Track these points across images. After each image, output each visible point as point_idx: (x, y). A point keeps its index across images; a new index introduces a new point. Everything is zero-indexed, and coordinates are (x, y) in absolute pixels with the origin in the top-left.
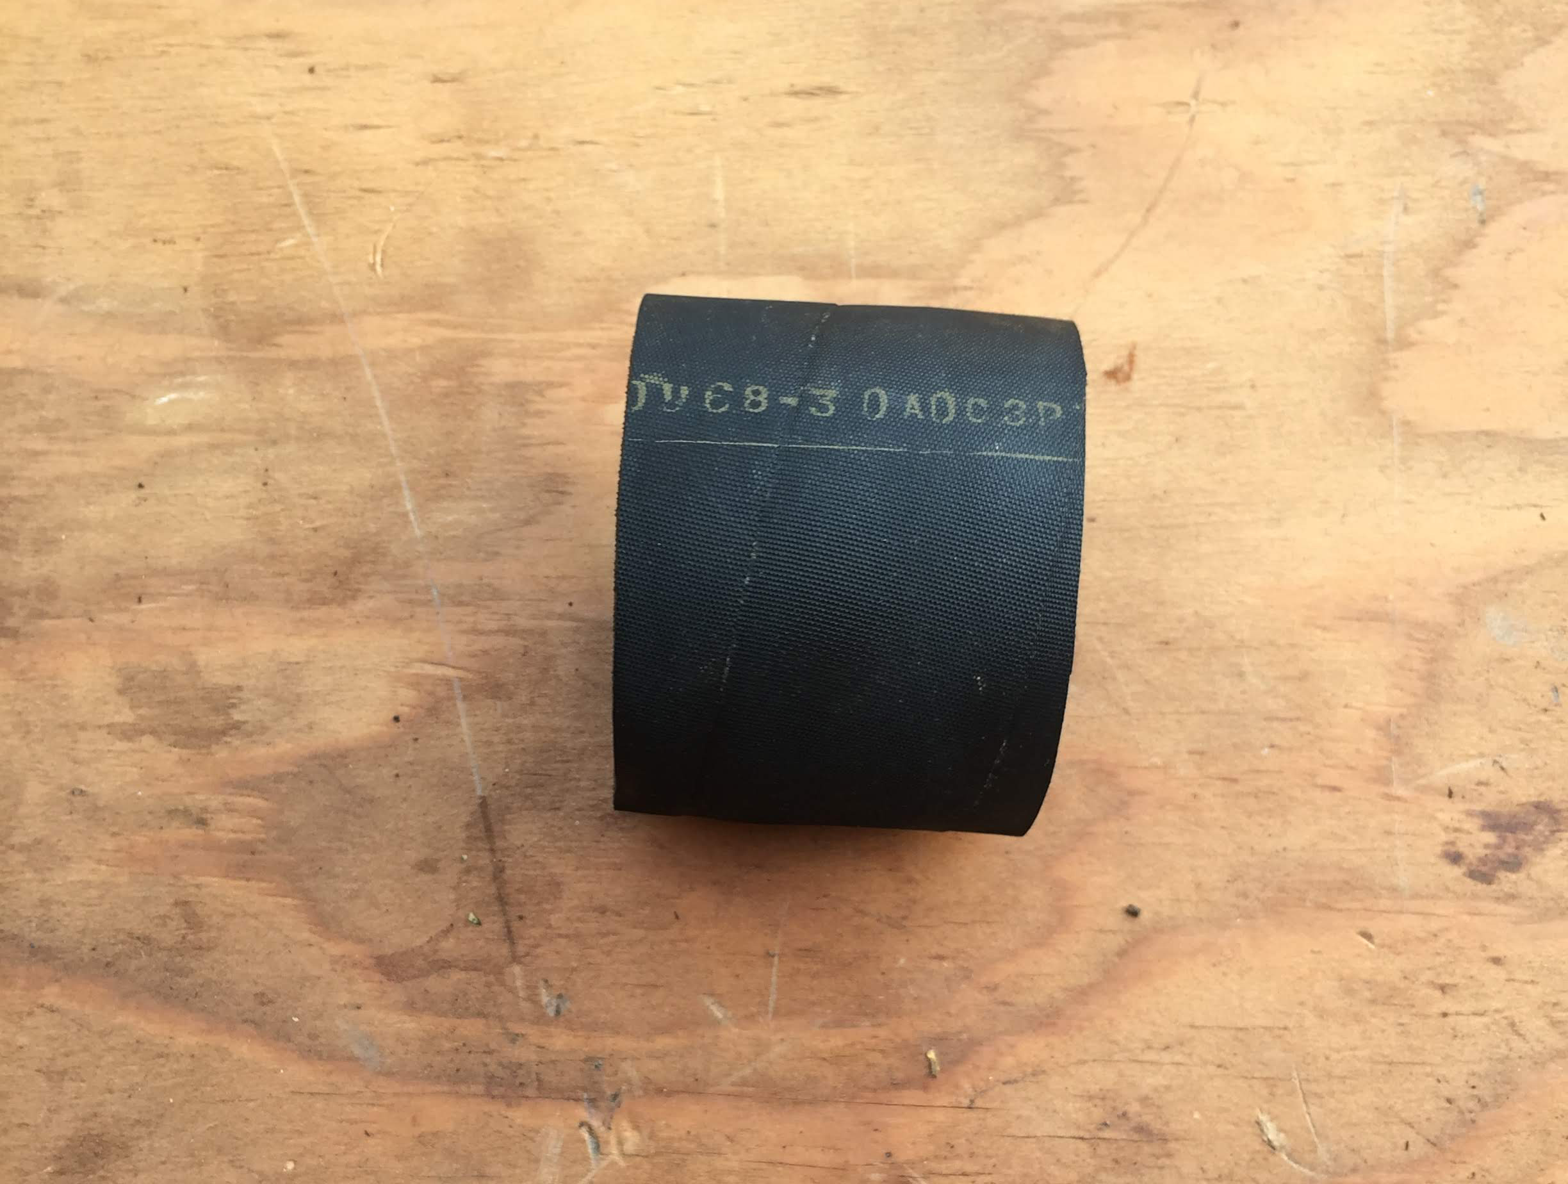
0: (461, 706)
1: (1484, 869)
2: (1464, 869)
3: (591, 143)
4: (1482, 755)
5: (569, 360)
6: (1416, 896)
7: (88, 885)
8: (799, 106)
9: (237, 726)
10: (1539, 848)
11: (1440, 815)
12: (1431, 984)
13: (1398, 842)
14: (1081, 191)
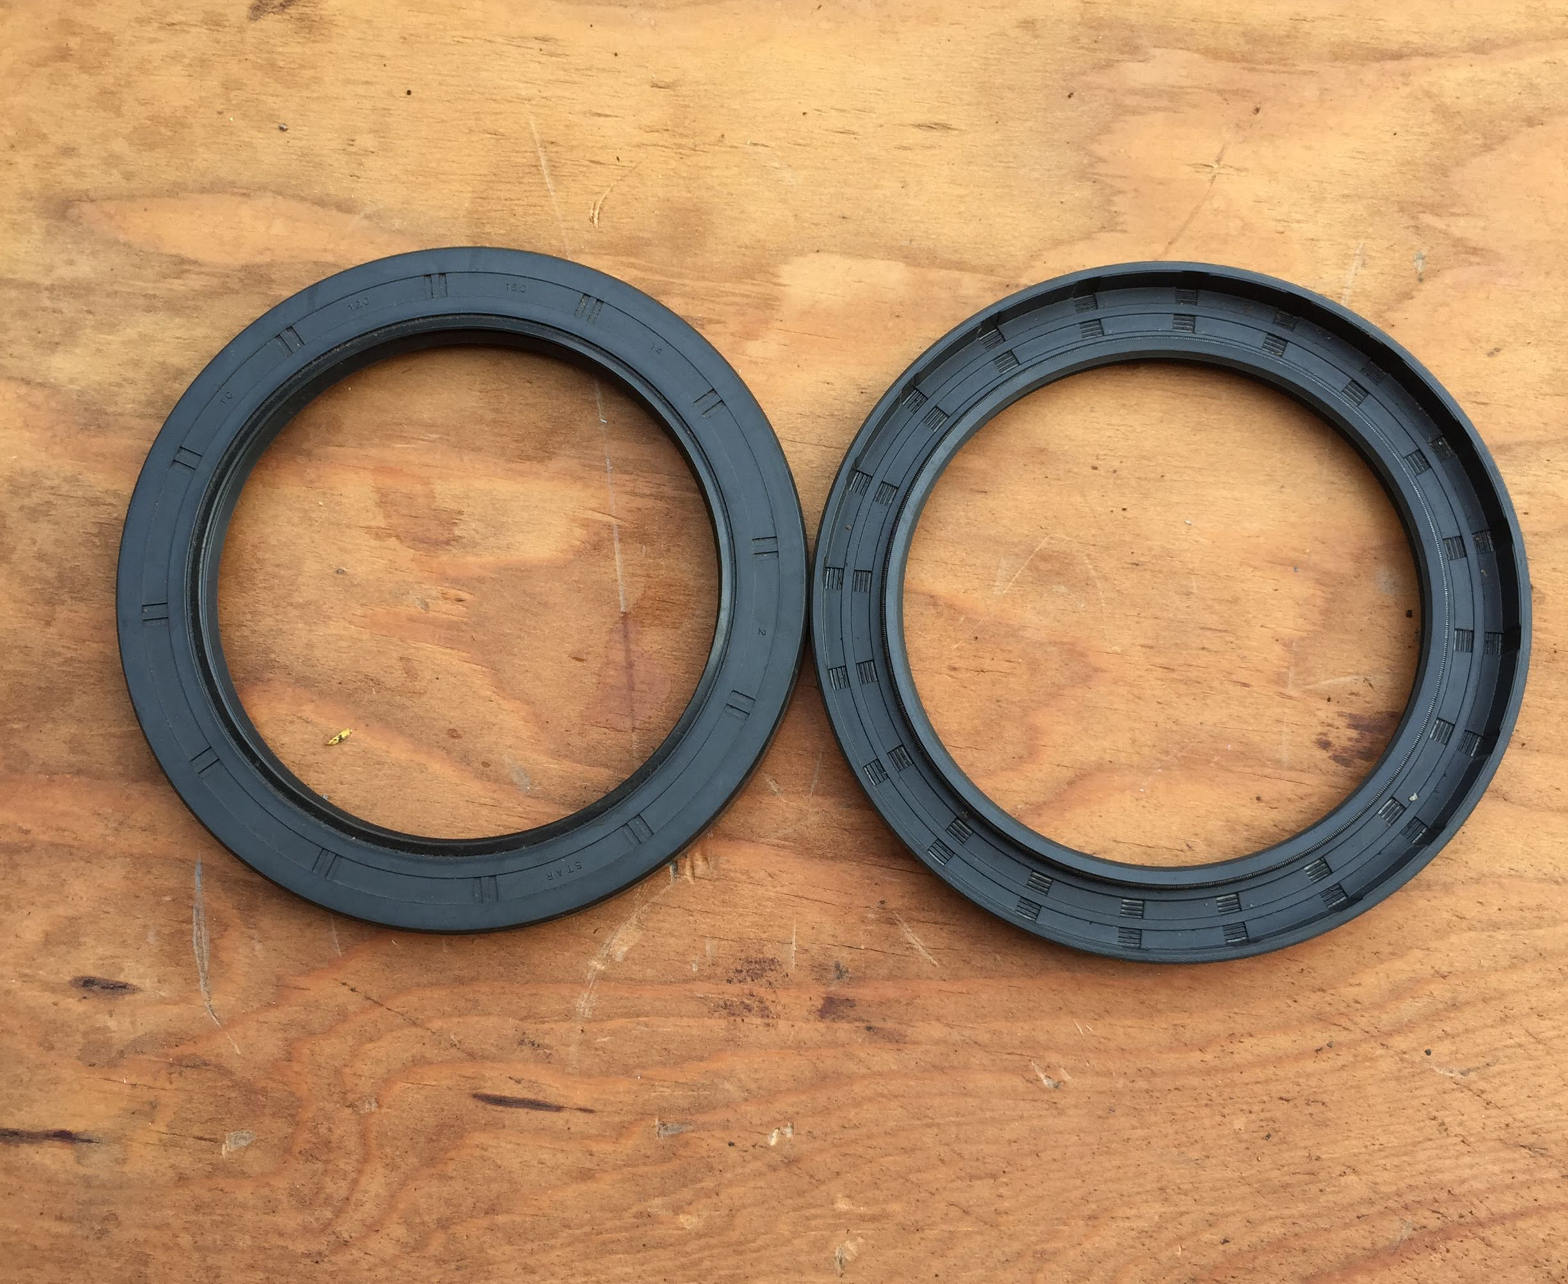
0: (617, 545)
1: (1345, 755)
2: (1331, 754)
3: (763, 145)
4: (1357, 673)
5: (726, 304)
6: (1292, 768)
7: (341, 638)
8: (920, 135)
9: (457, 539)
11: (1318, 713)
13: (1285, 729)
14: (1123, 223)
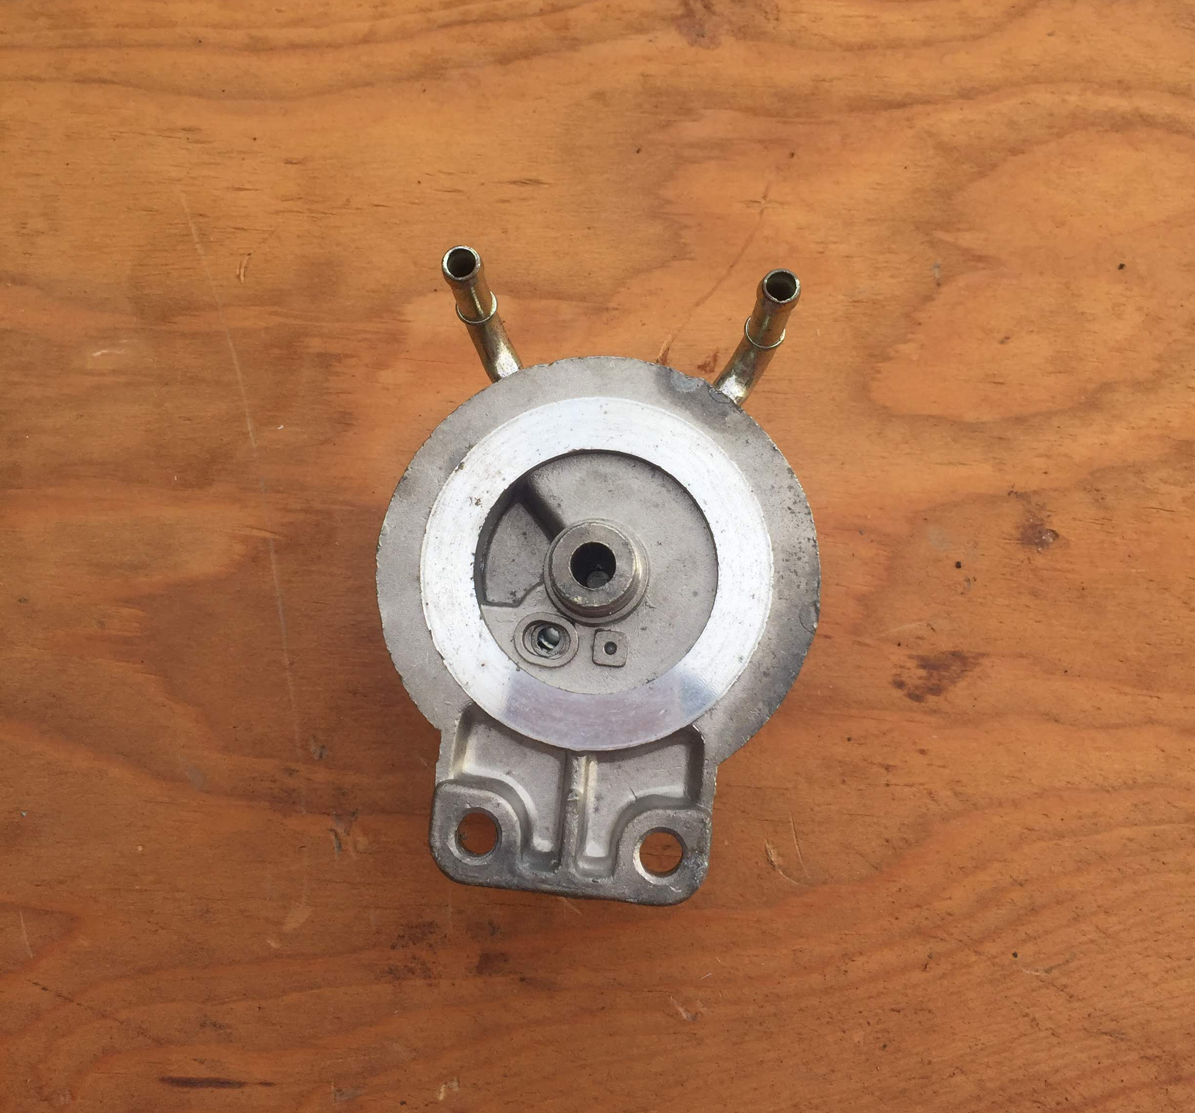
0: (273, 557)
1: (917, 692)
2: (906, 691)
3: (382, 206)
4: (920, 620)
5: (359, 341)
6: (873, 707)
7: (24, 660)
8: (517, 190)
10: (953, 682)
11: (892, 657)
12: (881, 765)
13: (865, 673)
14: (690, 252)
